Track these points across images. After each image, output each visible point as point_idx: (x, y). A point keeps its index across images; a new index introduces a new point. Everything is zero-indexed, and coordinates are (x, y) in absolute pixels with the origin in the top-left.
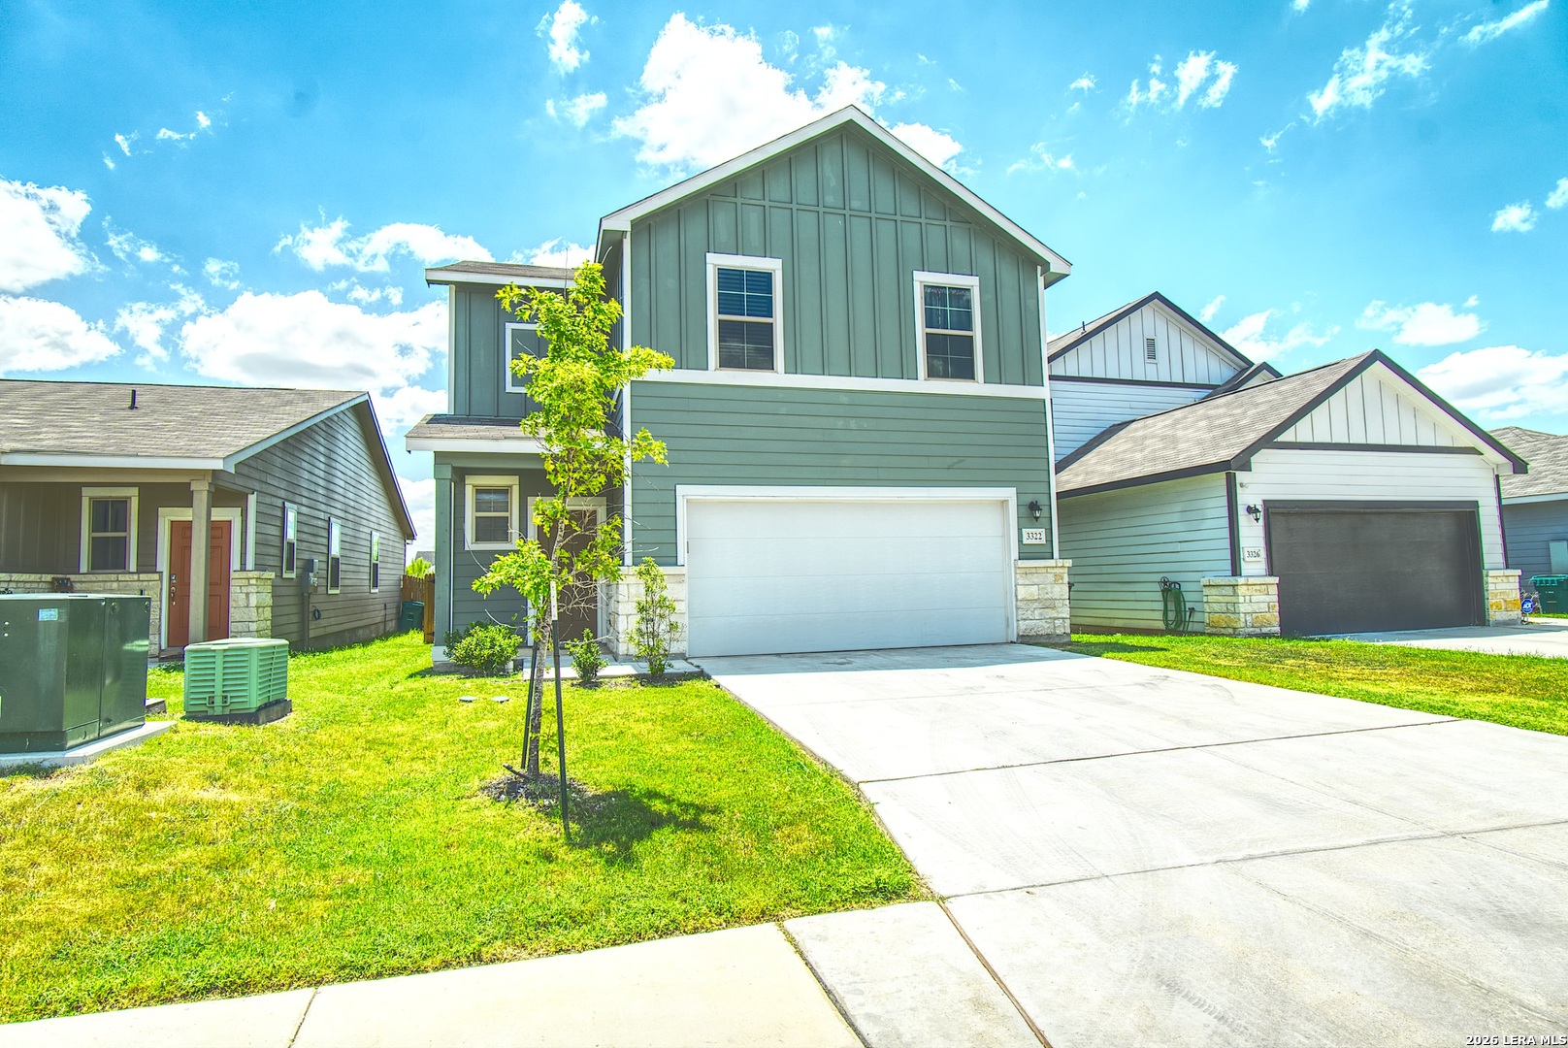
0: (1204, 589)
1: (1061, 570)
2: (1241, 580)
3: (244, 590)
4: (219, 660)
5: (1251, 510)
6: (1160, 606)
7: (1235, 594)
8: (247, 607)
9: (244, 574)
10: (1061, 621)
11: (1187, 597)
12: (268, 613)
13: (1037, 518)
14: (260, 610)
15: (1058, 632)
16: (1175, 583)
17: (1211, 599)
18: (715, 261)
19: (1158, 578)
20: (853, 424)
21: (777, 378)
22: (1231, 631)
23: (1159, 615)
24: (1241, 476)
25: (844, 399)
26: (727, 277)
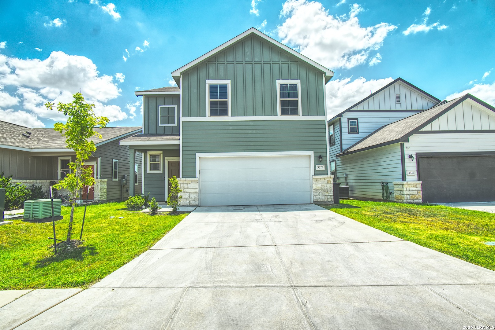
0: (394, 186)
1: (330, 179)
2: (405, 182)
3: (97, 184)
4: (32, 205)
5: (410, 157)
6: (381, 191)
7: (403, 188)
8: (98, 189)
9: (97, 180)
10: (330, 196)
11: (390, 188)
12: (105, 191)
13: (321, 161)
14: (102, 190)
15: (328, 200)
16: (386, 183)
17: (396, 189)
18: (209, 82)
19: (380, 181)
20: (254, 132)
21: (229, 118)
22: (402, 201)
23: (381, 194)
24: (406, 144)
25: (252, 124)
26: (212, 87)
